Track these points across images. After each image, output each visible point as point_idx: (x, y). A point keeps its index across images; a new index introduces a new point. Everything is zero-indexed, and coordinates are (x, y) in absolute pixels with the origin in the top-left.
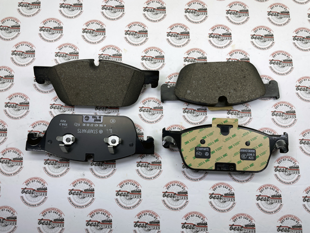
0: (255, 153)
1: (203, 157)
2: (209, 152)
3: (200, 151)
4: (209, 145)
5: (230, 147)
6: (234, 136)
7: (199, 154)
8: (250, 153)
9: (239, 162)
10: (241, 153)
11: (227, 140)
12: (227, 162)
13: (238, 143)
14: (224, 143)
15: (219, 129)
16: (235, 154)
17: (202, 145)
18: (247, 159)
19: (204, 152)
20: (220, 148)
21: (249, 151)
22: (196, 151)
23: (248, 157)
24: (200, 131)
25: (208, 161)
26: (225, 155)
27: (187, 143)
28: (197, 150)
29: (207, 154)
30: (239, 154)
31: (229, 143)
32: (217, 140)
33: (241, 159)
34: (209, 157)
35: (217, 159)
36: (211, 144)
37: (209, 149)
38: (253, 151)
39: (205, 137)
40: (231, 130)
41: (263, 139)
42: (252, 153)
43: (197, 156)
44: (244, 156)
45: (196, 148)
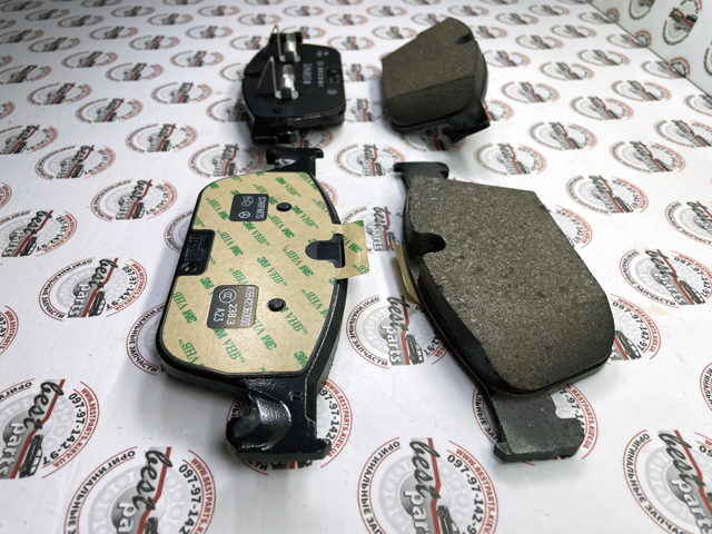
0: (236, 326)
9: (207, 283)
11: (293, 256)
14: (281, 248)
22: (255, 197)
23: (226, 307)
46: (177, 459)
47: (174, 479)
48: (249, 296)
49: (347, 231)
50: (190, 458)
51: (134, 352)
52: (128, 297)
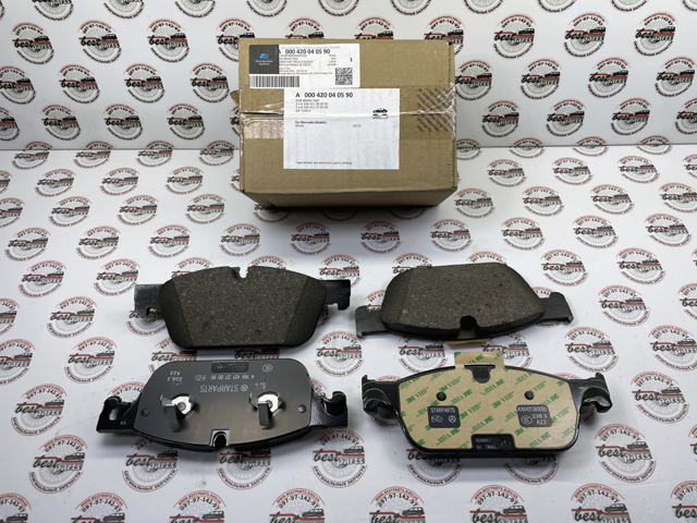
0: (548, 413)
1: (446, 424)
2: (456, 414)
3: (437, 414)
4: (454, 401)
5: (496, 404)
6: (500, 382)
7: (438, 419)
8: (538, 413)
9: (519, 432)
10: (520, 414)
11: (487, 390)
12: (494, 432)
13: (510, 396)
14: (483, 396)
15: (470, 373)
16: (509, 417)
17: (442, 403)
18: (534, 425)
19: (445, 416)
20: (477, 407)
21: (535, 409)
22: (430, 415)
23: (535, 420)
24: (435, 377)
25: (456, 432)
26: (489, 419)
27: (410, 400)
28: (431, 411)
29: (452, 419)
30: (517, 417)
31: (493, 396)
32: (468, 393)
33: (522, 424)
34: (457, 425)
35: (474, 429)
36: (457, 400)
37: (456, 408)
38: (543, 409)
39: (446, 388)
40: (492, 372)
41: (557, 386)
42: (542, 413)
43: (433, 425)
44: (526, 419)
45: (429, 408)
46: (601, 443)
47: (609, 443)
48: (524, 409)
49: (461, 362)
50: (599, 438)
51: (546, 478)
52: (505, 493)
